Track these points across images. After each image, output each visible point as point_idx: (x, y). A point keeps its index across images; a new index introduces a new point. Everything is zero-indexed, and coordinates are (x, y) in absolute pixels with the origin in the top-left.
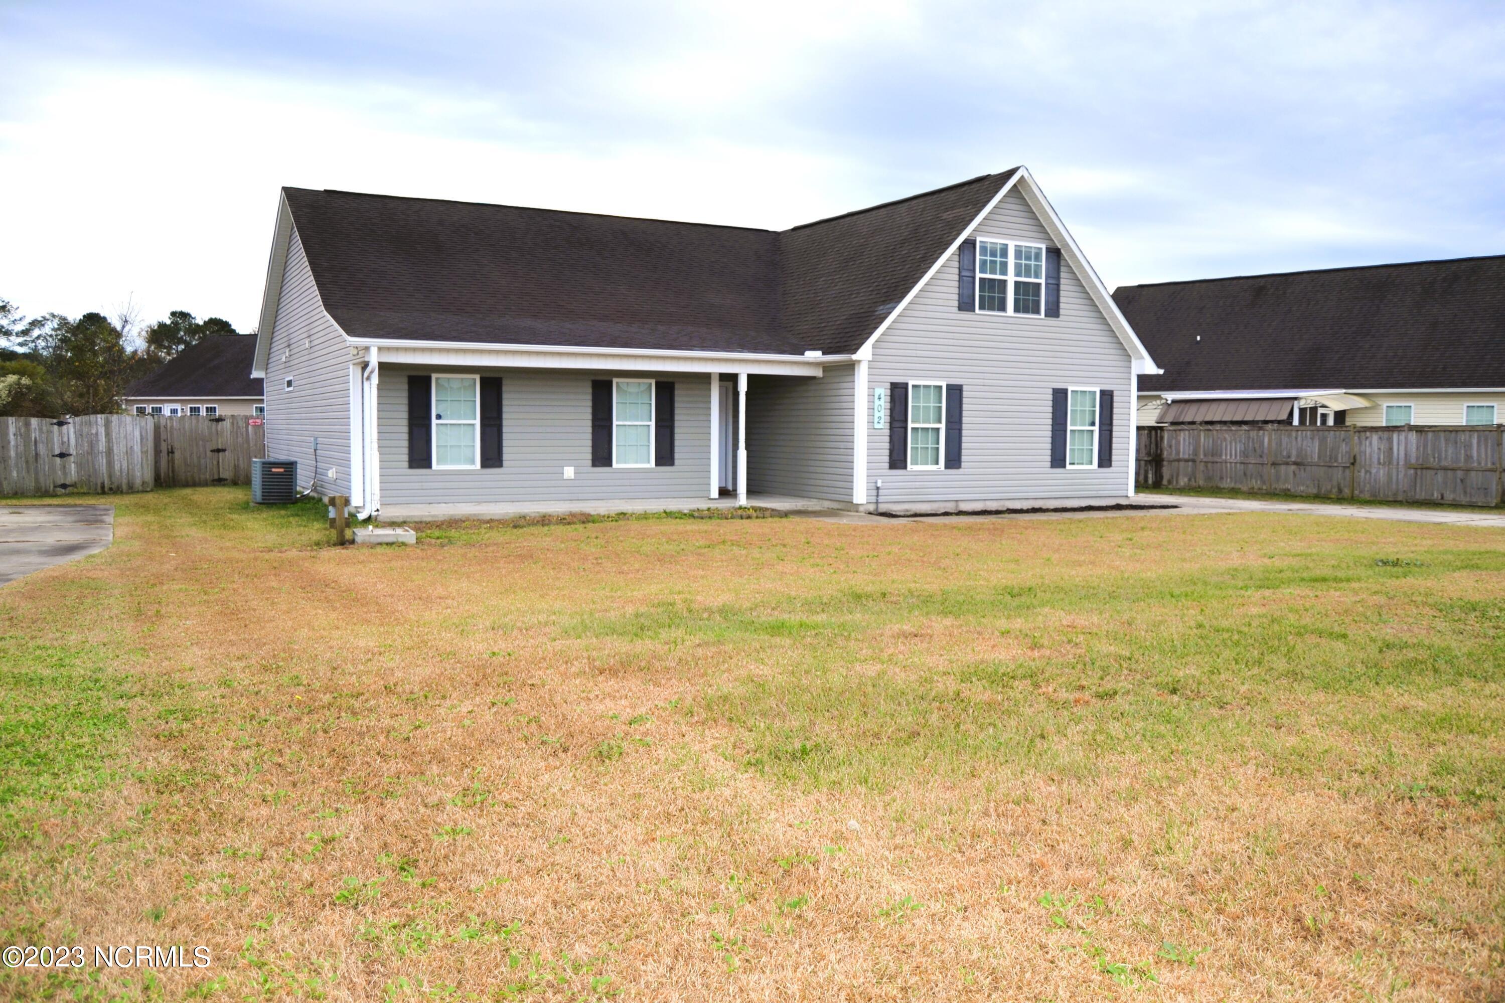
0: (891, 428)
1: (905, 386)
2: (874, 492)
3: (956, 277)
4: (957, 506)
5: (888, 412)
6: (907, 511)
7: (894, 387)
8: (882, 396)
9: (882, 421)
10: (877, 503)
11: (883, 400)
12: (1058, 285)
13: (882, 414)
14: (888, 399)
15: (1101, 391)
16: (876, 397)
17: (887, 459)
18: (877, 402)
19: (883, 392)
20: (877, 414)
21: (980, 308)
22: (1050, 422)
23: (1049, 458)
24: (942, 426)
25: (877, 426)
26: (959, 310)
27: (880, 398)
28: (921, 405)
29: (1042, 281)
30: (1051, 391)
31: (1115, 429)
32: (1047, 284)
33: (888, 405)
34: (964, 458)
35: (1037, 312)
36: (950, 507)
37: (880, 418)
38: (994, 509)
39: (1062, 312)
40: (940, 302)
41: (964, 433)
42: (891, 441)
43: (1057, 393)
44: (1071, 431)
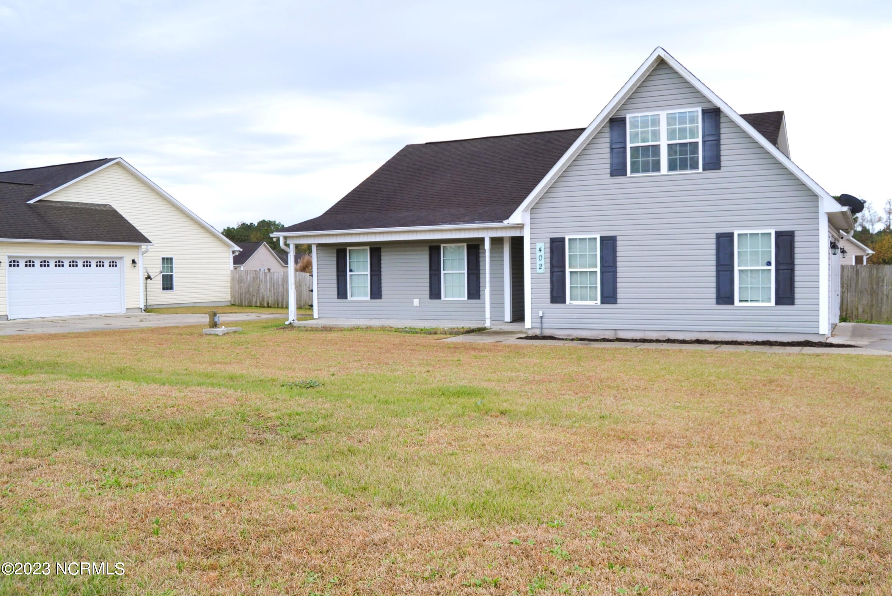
0: (552, 273)
1: (563, 240)
2: (539, 320)
3: (608, 150)
4: (616, 334)
5: (548, 260)
6: (569, 335)
7: (553, 241)
8: (543, 249)
9: (543, 267)
10: (542, 328)
11: (543, 252)
12: (718, 140)
13: (543, 262)
14: (548, 250)
15: (776, 233)
16: (538, 249)
17: (549, 295)
18: (538, 254)
19: (544, 247)
20: (538, 262)
21: (632, 172)
22: (714, 263)
23: (714, 296)
24: (598, 269)
25: (539, 271)
26: (612, 176)
27: (540, 250)
28: (588, 253)
29: (700, 140)
30: (714, 236)
31: (797, 268)
32: (704, 142)
33: (548, 255)
34: (619, 296)
35: (695, 166)
36: (609, 335)
37: (541, 265)
38: (654, 339)
39: (723, 164)
40: (593, 172)
41: (619, 275)
42: (552, 282)
43: (720, 237)
44: (740, 271)
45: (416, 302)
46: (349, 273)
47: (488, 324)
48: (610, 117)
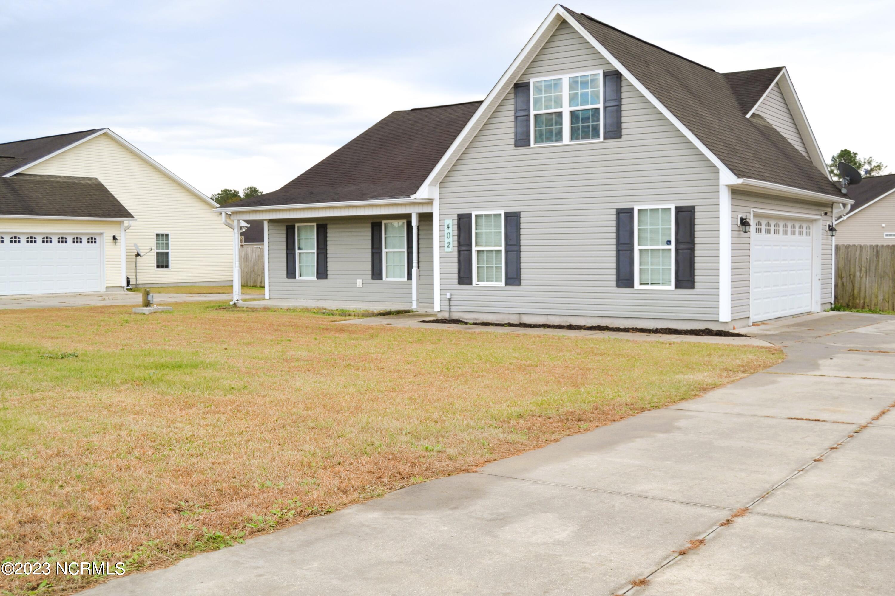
0: (459, 252)
1: (469, 216)
2: (447, 303)
3: (512, 119)
4: (520, 318)
5: (456, 238)
6: (476, 319)
7: (461, 217)
8: (451, 226)
9: (451, 246)
10: (450, 311)
11: (451, 229)
12: (619, 106)
13: (451, 240)
14: (456, 227)
15: (676, 208)
16: (446, 226)
17: (456, 276)
18: (446, 231)
19: (452, 222)
20: (447, 240)
21: (536, 142)
22: (614, 241)
23: (614, 278)
24: (503, 248)
25: (447, 250)
26: (516, 146)
27: (448, 228)
28: (493, 231)
29: (601, 106)
30: (614, 212)
31: (697, 247)
32: (605, 108)
33: (456, 233)
34: (523, 277)
35: (596, 135)
36: (514, 320)
37: (449, 243)
38: (556, 324)
39: (624, 132)
40: (498, 142)
41: (522, 254)
42: (459, 262)
43: (620, 212)
44: (641, 250)
45: (359, 283)
46: (297, 251)
47: (414, 306)
48: (515, 82)
